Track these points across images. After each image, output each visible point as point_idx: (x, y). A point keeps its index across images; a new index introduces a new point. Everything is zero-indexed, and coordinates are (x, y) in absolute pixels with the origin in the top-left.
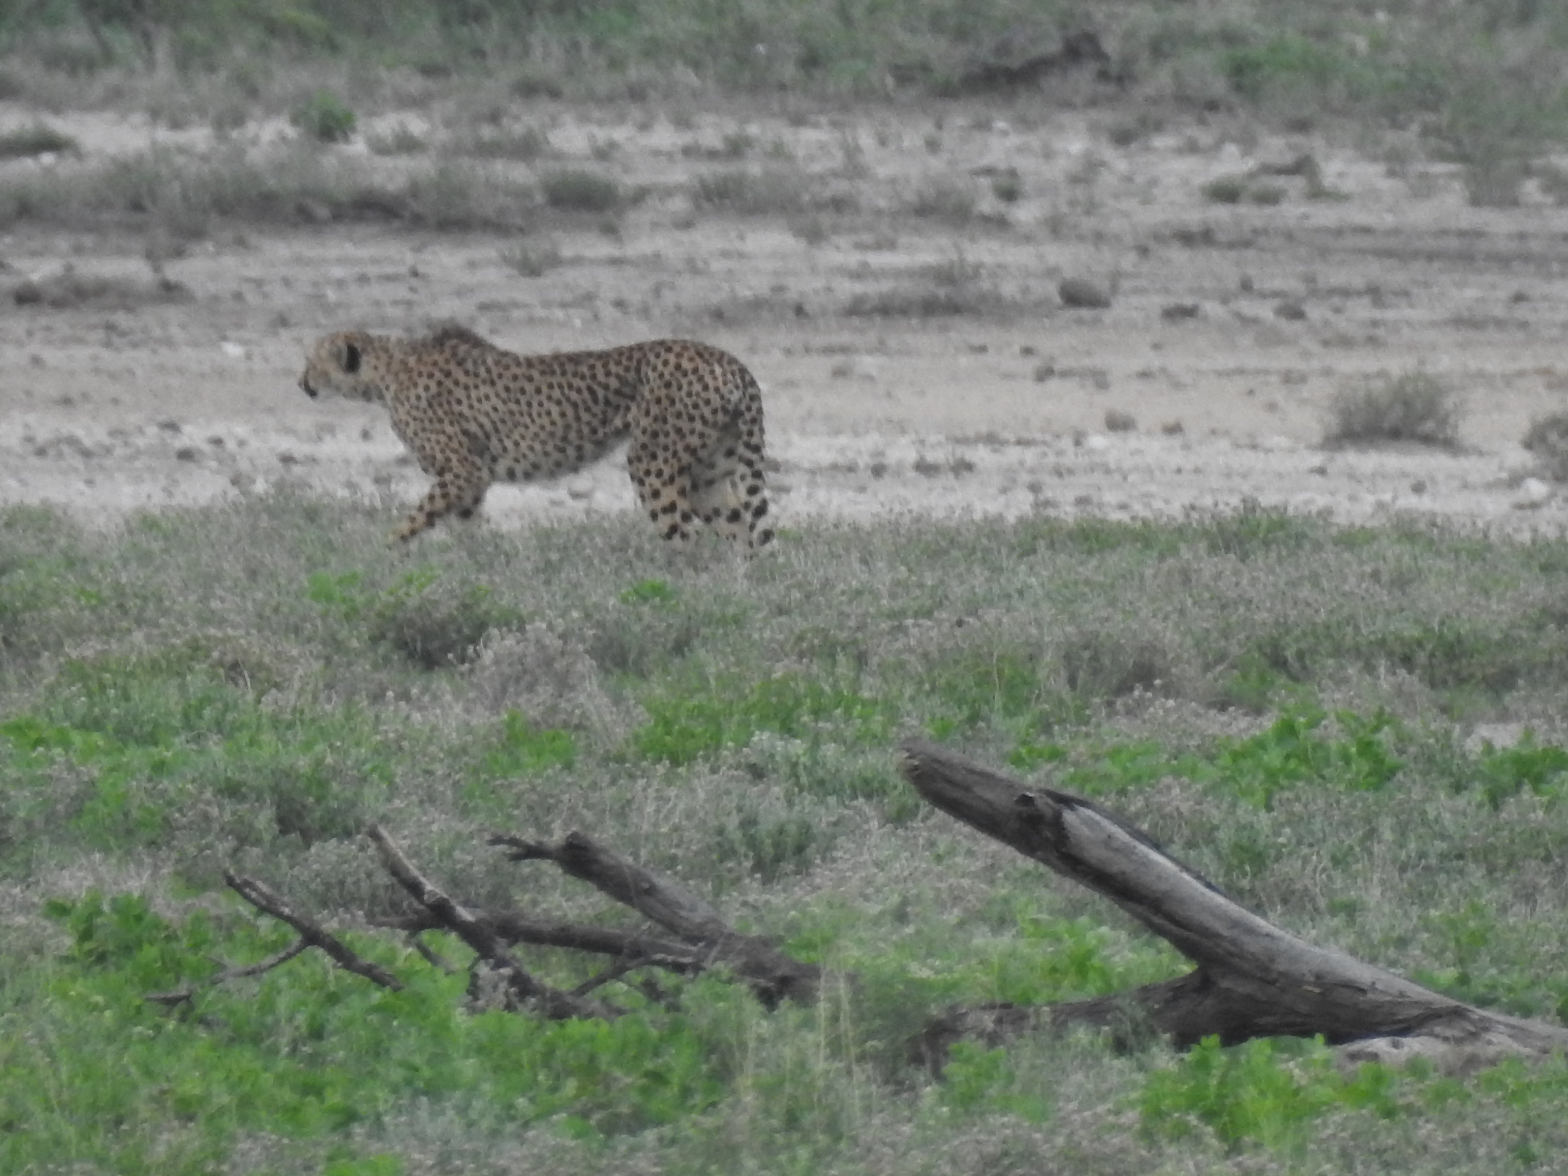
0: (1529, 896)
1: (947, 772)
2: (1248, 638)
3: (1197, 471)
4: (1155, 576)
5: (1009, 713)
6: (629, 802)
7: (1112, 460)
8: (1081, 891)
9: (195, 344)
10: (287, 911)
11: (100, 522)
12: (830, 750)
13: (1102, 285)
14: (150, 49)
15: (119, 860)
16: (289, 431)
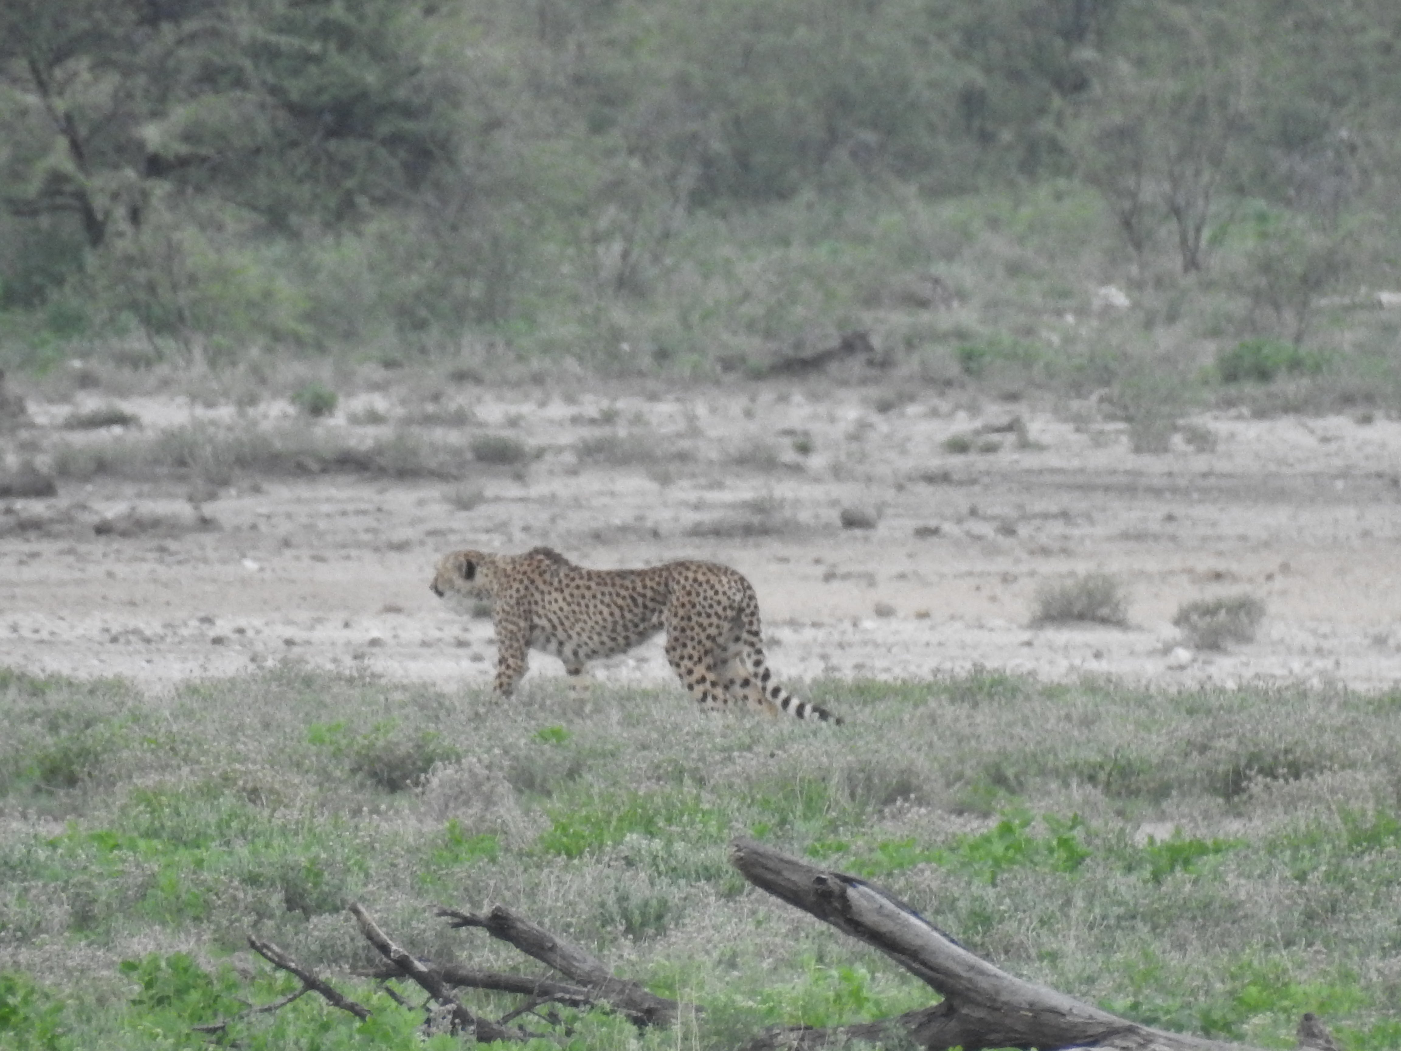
0: (1181, 946)
1: (765, 862)
2: (978, 764)
3: (940, 644)
4: (911, 720)
5: (806, 818)
6: (537, 885)
7: (879, 637)
8: (862, 946)
9: (224, 561)
10: (293, 965)
11: (157, 688)
12: (679, 846)
13: (870, 512)
14: (189, 351)
15: (173, 931)
16: (289, 622)
